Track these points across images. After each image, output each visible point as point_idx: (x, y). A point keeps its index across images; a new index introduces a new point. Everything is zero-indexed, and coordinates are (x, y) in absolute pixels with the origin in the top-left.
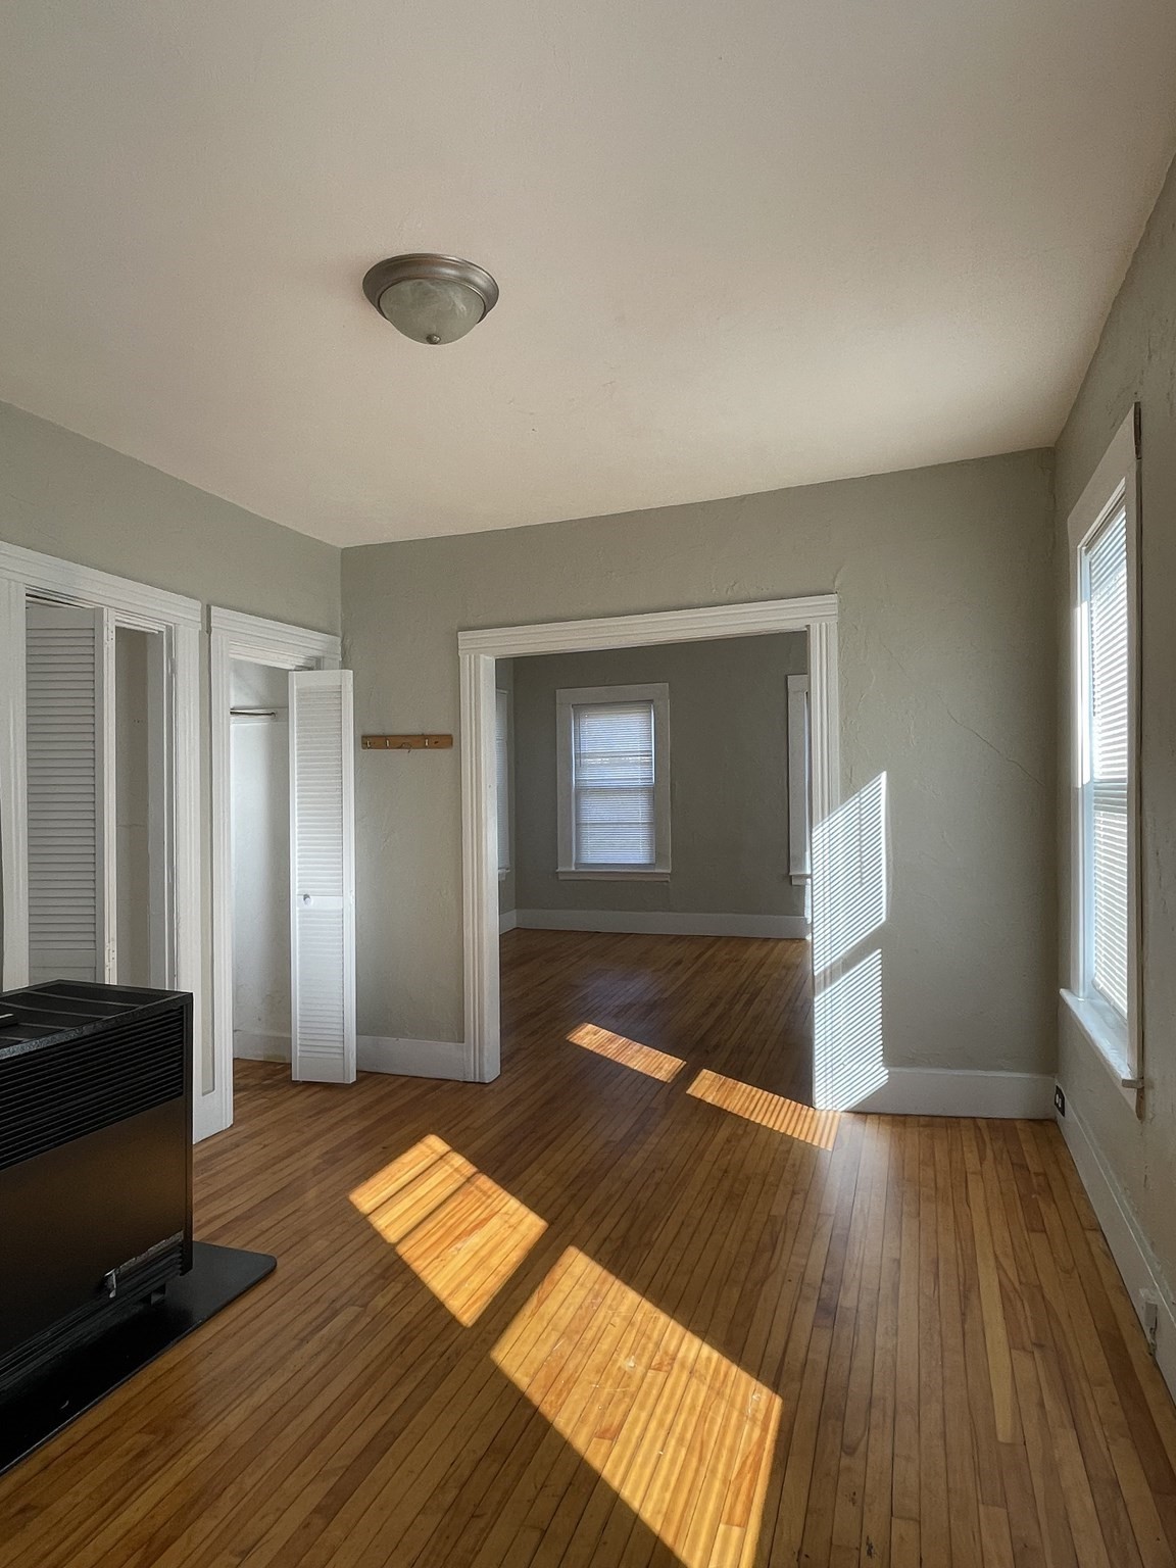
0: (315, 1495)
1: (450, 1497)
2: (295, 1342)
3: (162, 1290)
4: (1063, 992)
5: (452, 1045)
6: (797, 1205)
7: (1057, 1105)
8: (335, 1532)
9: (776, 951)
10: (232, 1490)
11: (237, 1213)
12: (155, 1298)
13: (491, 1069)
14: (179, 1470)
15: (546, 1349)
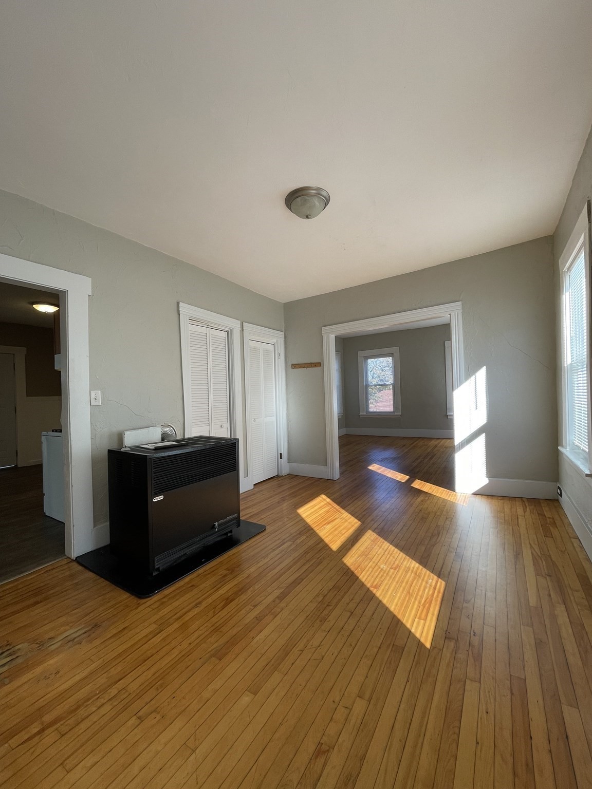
0: (277, 593)
1: (320, 599)
2: (271, 550)
3: (231, 532)
4: (559, 448)
5: (323, 467)
6: (448, 522)
7: (558, 493)
8: (282, 604)
9: (442, 442)
10: (251, 589)
11: (255, 512)
12: (229, 534)
13: (337, 476)
14: (235, 582)
15: (354, 559)
